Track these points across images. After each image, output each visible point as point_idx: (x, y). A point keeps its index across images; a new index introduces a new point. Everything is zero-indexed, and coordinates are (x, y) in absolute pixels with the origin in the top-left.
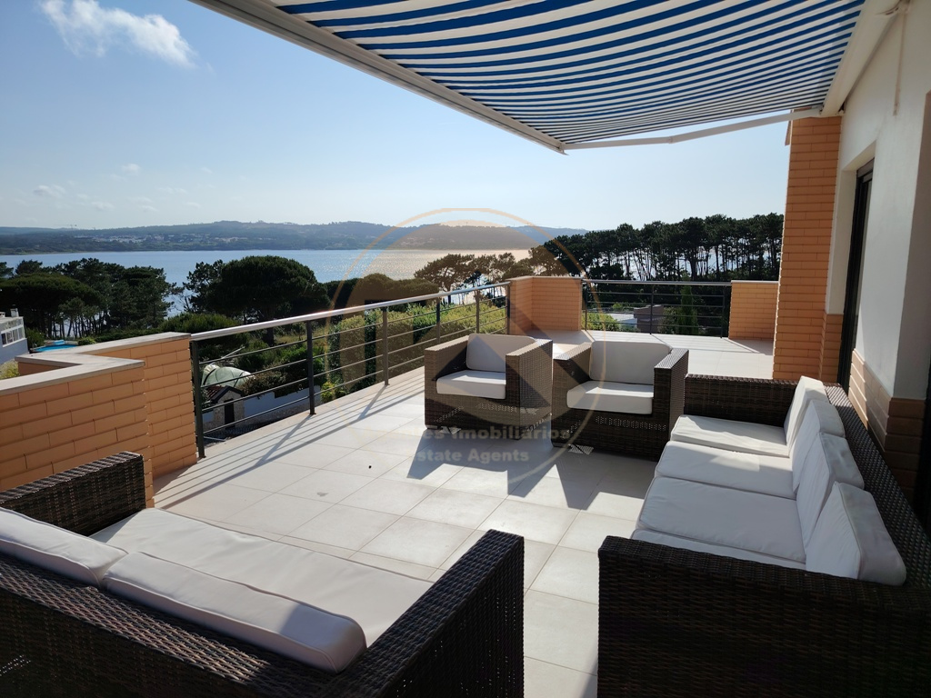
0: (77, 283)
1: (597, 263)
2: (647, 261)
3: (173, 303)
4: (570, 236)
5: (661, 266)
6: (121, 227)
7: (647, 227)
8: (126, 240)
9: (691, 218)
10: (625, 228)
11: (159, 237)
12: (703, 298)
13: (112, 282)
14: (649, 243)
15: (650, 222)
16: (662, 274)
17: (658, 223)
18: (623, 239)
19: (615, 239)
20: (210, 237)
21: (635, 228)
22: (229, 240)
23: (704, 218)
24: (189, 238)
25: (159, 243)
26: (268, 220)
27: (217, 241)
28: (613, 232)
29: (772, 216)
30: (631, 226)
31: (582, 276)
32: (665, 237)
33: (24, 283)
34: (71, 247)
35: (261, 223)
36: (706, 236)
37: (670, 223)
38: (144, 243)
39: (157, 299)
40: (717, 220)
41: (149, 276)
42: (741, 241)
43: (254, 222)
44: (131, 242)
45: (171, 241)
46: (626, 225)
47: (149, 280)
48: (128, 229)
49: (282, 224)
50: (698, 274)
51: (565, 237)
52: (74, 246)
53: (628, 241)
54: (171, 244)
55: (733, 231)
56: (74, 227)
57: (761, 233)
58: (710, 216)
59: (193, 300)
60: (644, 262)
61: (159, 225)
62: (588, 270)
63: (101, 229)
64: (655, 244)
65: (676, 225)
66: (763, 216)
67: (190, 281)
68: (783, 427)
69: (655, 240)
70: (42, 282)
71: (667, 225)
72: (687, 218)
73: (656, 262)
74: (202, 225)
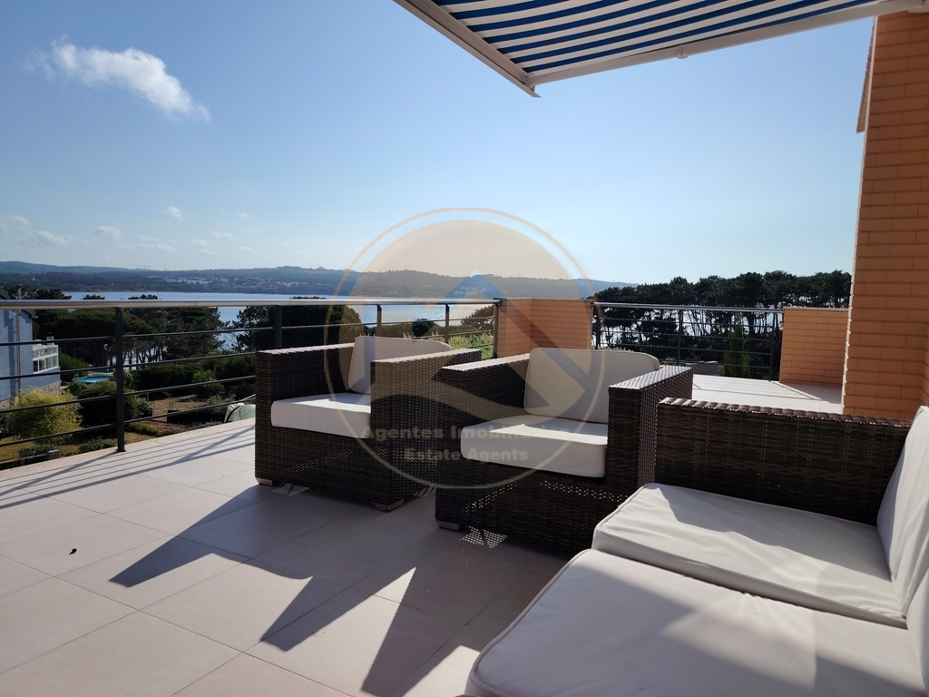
0: (134, 319)
1: (649, 316)
2: (702, 317)
3: (224, 341)
4: (621, 287)
5: (716, 321)
6: (190, 269)
7: (703, 281)
8: (193, 281)
9: (749, 274)
10: (679, 282)
11: (225, 280)
12: (760, 356)
13: (169, 318)
14: (704, 297)
15: (706, 276)
16: (717, 330)
17: (714, 278)
18: (678, 292)
19: (668, 292)
20: (272, 281)
21: (689, 281)
22: (290, 285)
23: (763, 274)
24: (253, 282)
25: (224, 285)
26: (328, 267)
27: (278, 285)
28: (666, 285)
29: (837, 274)
30: (685, 280)
31: (633, 329)
32: (720, 292)
33: (84, 316)
34: (142, 286)
35: (321, 269)
36: (764, 292)
37: (727, 278)
38: (210, 285)
39: (209, 336)
40: (777, 277)
41: (203, 315)
42: (802, 298)
43: (314, 268)
44: (198, 283)
45: (236, 284)
46: (680, 278)
47: (201, 318)
48: (197, 271)
49: (341, 271)
50: (756, 332)
51: (616, 289)
52: (146, 285)
53: (682, 294)
54: (235, 287)
55: (794, 288)
56: (148, 268)
57: (825, 291)
58: (770, 272)
59: (240, 338)
60: (698, 316)
61: (226, 268)
62: (640, 323)
63: (172, 270)
64: (710, 298)
65: (733, 279)
66: (826, 274)
67: (239, 320)
68: (875, 524)
69: (710, 295)
70: (100, 316)
71: (724, 280)
72: (745, 273)
73: (711, 317)
74: (266, 269)
